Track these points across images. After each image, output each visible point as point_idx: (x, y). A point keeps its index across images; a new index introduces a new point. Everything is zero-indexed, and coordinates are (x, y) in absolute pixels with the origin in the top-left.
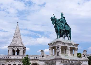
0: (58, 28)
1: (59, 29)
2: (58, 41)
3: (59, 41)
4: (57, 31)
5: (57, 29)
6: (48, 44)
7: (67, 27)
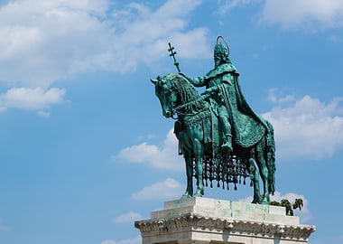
0: (196, 136)
1: (202, 142)
2: (188, 217)
3: (195, 217)
4: (188, 152)
5: (191, 142)
6: (137, 225)
7: (245, 128)
